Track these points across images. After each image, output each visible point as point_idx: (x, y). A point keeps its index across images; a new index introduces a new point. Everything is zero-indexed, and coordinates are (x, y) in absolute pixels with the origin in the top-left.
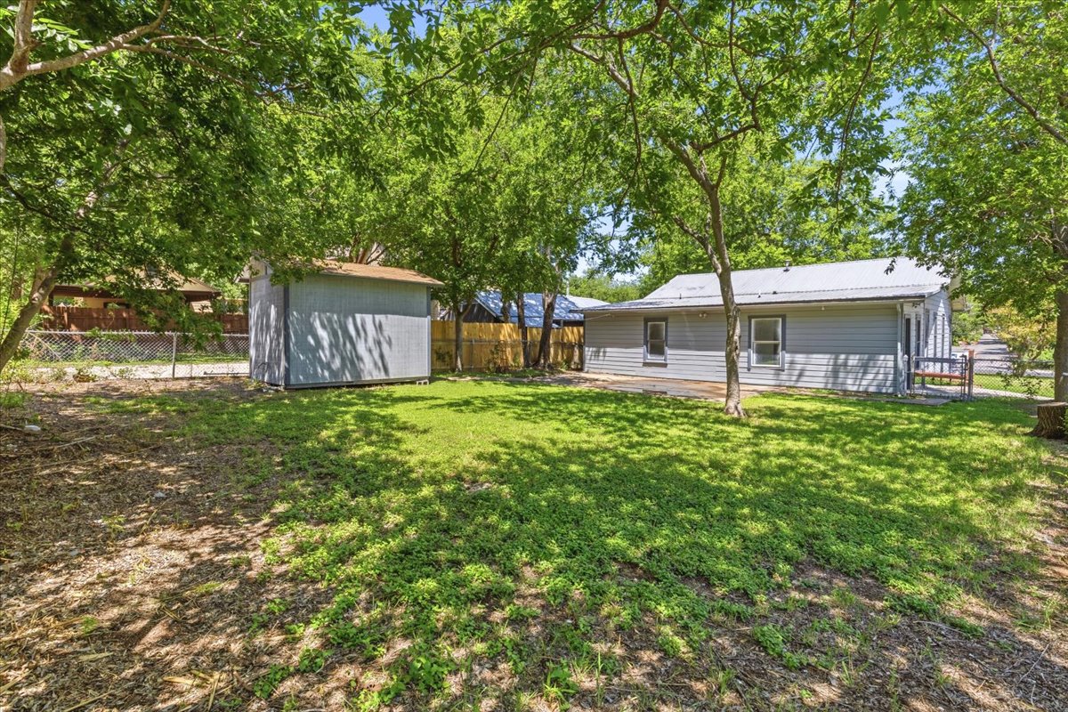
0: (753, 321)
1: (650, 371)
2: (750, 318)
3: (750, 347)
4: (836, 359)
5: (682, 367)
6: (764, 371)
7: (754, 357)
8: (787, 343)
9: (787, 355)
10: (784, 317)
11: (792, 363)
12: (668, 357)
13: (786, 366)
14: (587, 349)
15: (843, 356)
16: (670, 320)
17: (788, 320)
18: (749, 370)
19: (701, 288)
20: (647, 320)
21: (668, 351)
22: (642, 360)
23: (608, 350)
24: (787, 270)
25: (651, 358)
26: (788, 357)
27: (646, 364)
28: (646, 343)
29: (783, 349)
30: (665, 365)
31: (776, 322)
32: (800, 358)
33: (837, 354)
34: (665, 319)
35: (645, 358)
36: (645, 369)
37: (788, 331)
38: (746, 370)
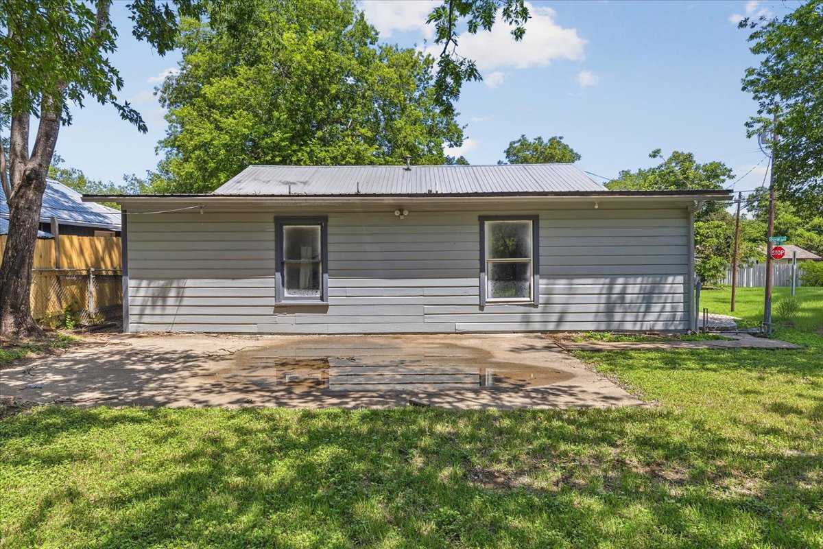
0: (487, 223)
1: (288, 322)
2: (482, 219)
3: (482, 270)
4: (612, 284)
5: (360, 310)
6: (506, 308)
7: (489, 286)
8: (542, 260)
9: (541, 281)
10: (535, 219)
11: (549, 293)
12: (330, 292)
13: (542, 299)
14: (132, 283)
15: (621, 280)
16: (331, 221)
17: (542, 223)
18: (482, 308)
19: (305, 183)
20: (280, 221)
21: (330, 282)
22: (272, 302)
23: (189, 283)
24: (408, 169)
25: (290, 296)
26: (543, 284)
27: (280, 309)
28: (280, 267)
29: (536, 271)
30: (323, 309)
31: (525, 226)
32: (561, 284)
33: (613, 276)
34: (322, 220)
35: (278, 296)
36: (280, 318)
37: (542, 242)
38: (476, 309)
